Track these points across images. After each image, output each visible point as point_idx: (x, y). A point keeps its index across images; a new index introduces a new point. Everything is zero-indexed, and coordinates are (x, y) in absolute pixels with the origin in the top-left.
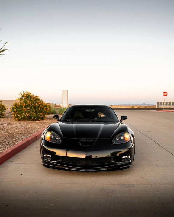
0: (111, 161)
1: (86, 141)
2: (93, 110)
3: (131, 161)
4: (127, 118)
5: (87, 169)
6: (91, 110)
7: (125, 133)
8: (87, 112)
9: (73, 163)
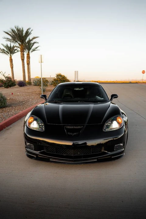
0: (101, 150)
1: (73, 128)
2: (82, 89)
3: (123, 149)
4: (117, 97)
5: (75, 160)
6: (80, 88)
7: (118, 116)
8: (76, 90)
9: (58, 153)
